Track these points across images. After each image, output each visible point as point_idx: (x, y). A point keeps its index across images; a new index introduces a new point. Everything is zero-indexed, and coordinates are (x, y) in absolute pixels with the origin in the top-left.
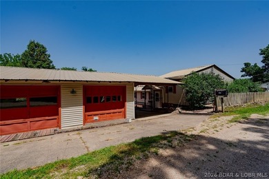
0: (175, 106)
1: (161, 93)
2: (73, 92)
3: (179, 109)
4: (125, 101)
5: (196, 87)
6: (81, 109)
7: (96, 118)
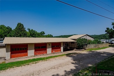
0: (74, 48)
1: (69, 44)
2: (49, 45)
3: (75, 49)
4: (60, 47)
5: (80, 43)
6: (51, 49)
7: (54, 51)
